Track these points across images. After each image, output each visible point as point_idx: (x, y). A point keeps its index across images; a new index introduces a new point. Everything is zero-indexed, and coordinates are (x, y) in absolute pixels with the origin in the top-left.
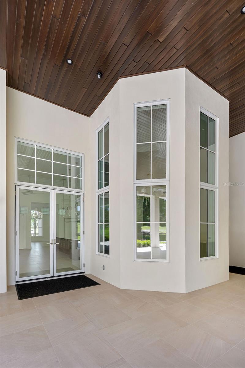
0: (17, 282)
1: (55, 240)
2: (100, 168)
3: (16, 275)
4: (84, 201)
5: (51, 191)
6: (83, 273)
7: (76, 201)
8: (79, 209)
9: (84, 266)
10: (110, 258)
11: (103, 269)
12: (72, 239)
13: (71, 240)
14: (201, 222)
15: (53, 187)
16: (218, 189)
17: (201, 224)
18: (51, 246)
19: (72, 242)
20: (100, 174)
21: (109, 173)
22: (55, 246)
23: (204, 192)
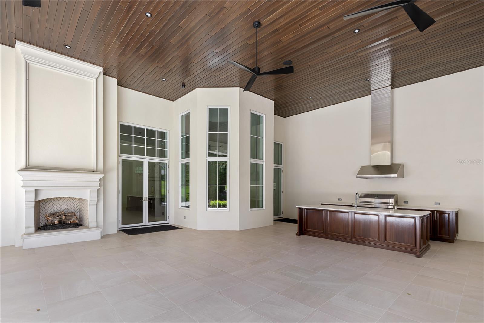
0: (120, 228)
1: (147, 197)
2: (182, 141)
3: (119, 223)
4: (169, 167)
5: (144, 160)
6: (168, 223)
7: (160, 165)
8: (162, 173)
9: (169, 218)
10: (190, 210)
11: (185, 219)
12: (156, 198)
13: (154, 199)
14: (251, 185)
15: (145, 157)
16: (264, 163)
17: (251, 186)
18: (144, 202)
19: (156, 200)
20: (182, 145)
21: (189, 145)
22: (147, 202)
23: (253, 166)
